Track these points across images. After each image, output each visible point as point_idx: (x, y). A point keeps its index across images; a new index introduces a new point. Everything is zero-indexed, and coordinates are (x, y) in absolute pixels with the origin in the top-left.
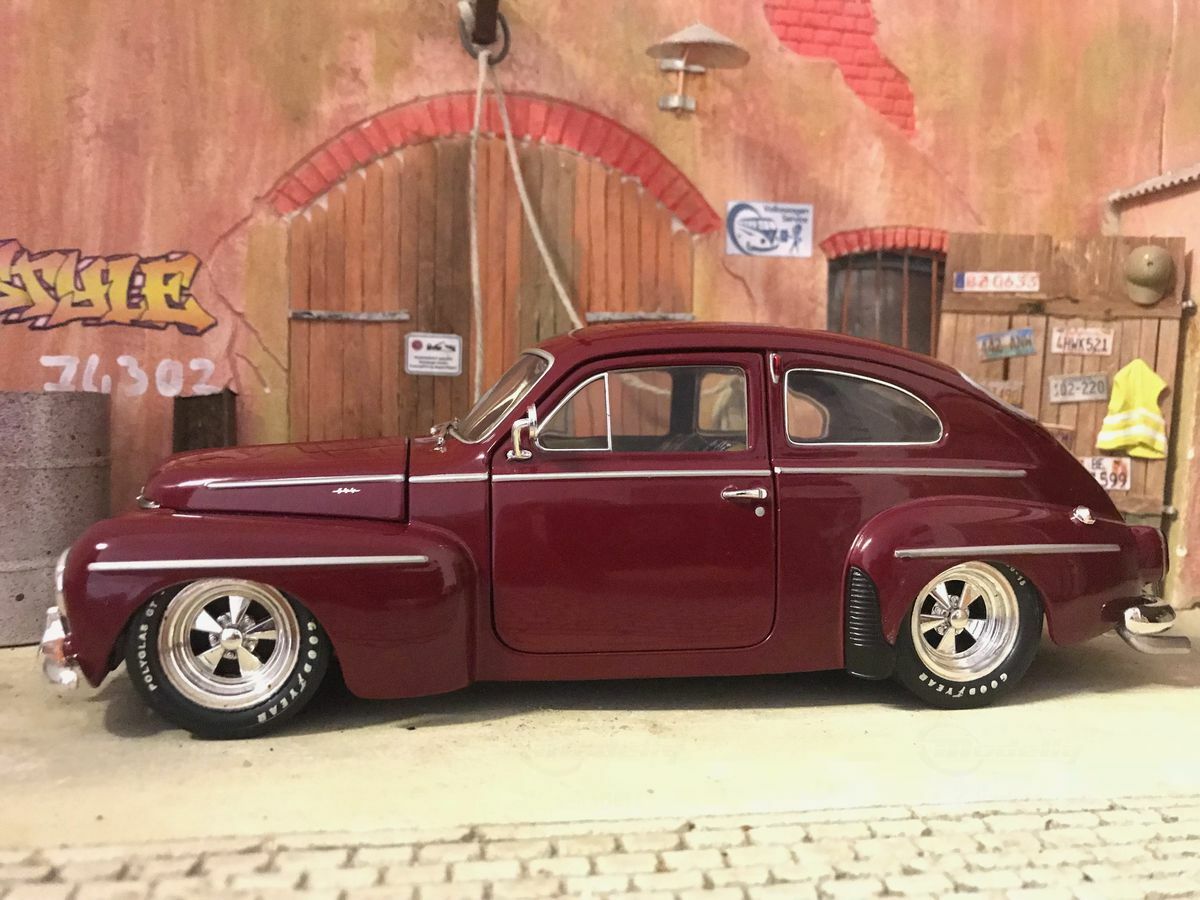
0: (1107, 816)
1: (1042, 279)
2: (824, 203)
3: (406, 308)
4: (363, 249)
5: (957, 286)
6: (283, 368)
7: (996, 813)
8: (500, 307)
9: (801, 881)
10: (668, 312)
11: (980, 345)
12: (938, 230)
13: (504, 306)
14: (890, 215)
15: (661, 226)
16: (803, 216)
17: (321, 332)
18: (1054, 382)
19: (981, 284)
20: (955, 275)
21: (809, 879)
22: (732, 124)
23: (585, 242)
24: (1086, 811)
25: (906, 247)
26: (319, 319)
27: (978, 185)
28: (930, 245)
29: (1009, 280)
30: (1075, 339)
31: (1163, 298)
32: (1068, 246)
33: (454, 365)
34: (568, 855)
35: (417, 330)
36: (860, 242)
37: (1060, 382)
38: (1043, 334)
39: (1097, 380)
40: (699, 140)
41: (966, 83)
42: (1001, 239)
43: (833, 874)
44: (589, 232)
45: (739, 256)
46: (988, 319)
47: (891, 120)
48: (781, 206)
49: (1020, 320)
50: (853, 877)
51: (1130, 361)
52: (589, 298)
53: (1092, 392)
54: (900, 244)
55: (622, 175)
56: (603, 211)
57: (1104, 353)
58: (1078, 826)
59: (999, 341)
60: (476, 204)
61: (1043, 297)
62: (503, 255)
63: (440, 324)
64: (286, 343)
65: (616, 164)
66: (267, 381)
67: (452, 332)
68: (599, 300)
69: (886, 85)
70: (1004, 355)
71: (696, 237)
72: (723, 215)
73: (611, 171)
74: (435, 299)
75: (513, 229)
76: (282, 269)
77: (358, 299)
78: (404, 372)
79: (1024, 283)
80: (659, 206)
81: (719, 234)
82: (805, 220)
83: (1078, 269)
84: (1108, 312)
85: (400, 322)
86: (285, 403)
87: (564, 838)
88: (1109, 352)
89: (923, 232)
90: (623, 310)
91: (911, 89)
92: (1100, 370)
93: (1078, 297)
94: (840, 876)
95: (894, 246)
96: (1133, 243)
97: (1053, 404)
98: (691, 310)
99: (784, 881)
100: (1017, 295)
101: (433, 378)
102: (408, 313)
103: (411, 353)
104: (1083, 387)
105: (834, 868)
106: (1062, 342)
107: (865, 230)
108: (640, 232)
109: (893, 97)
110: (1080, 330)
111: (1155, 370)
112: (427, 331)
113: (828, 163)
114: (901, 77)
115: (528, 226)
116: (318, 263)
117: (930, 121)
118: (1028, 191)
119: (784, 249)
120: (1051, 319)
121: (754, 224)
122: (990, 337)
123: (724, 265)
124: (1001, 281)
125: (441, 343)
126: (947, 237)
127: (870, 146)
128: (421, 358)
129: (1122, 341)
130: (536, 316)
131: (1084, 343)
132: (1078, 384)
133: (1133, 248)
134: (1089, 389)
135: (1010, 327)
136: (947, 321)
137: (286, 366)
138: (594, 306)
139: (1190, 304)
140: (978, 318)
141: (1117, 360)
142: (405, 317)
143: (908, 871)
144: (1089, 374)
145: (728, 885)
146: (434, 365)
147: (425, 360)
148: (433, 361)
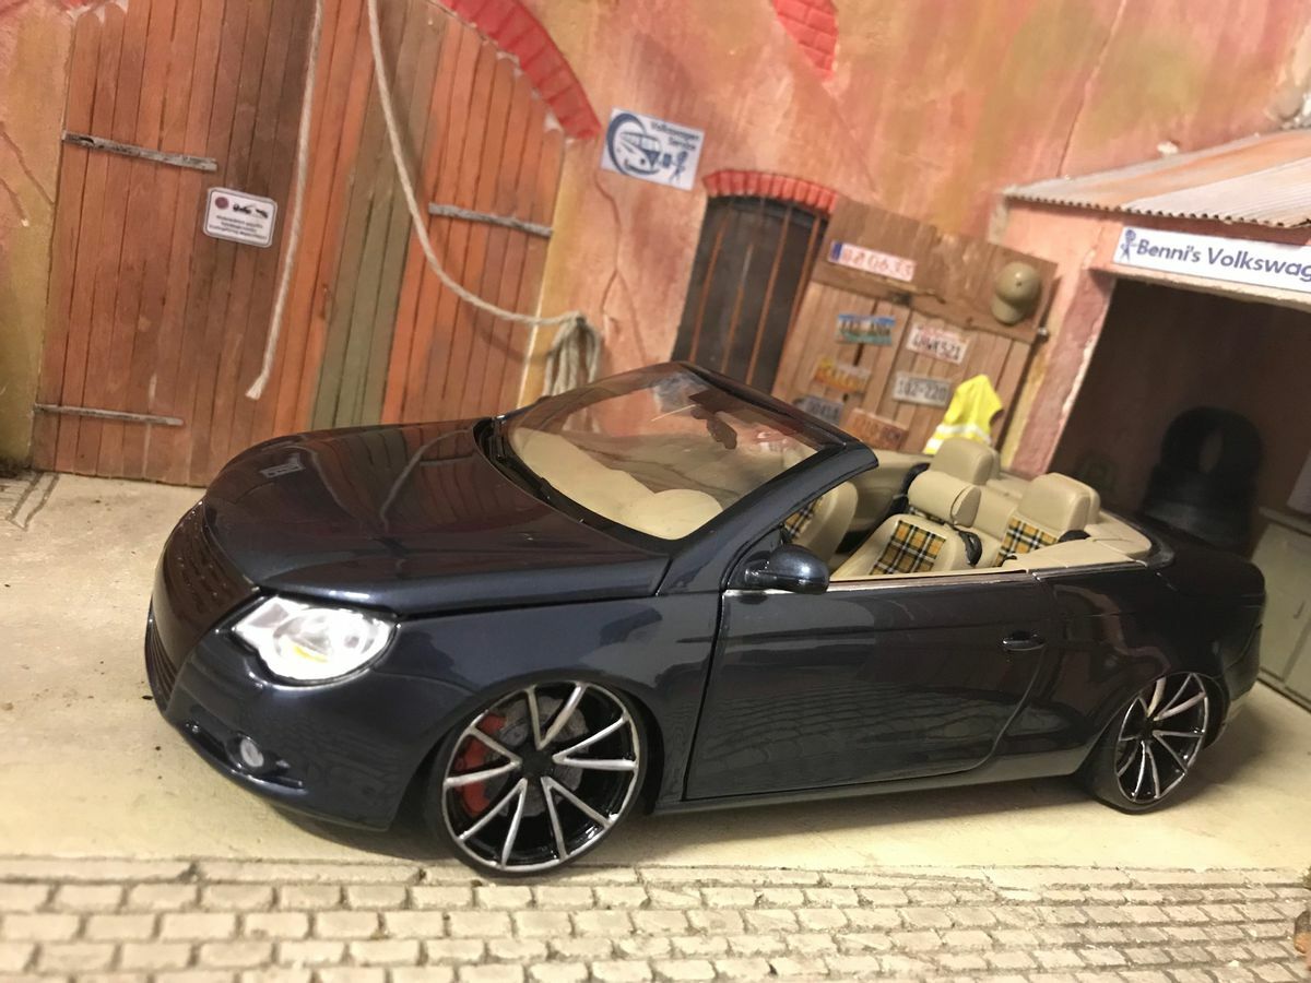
0: (812, 894)
1: (917, 270)
2: (718, 133)
3: (213, 157)
4: (168, 71)
5: (833, 257)
6: (47, 198)
7: (715, 883)
8: (328, 177)
9: (513, 961)
10: (523, 220)
11: (839, 323)
12: (828, 189)
13: (334, 175)
14: (784, 161)
15: (532, 121)
16: (691, 142)
17: (101, 167)
18: (901, 378)
19: (857, 260)
20: (833, 244)
21: (521, 958)
22: (635, 17)
23: (442, 118)
24: (796, 885)
25: (791, 200)
26: (101, 147)
27: (881, 146)
28: (817, 201)
29: (884, 263)
30: (932, 339)
31: (1022, 320)
32: (950, 240)
33: (263, 233)
34: (289, 910)
35: (224, 186)
36: (746, 184)
37: (906, 380)
38: (902, 327)
39: (941, 386)
40: (593, 29)
41: (895, 30)
42: (888, 217)
43: (545, 953)
44: (449, 108)
45: (613, 172)
46: (854, 298)
47: (808, 54)
48: (670, 125)
49: (885, 307)
50: (563, 959)
51: (976, 375)
52: (436, 186)
53: (934, 397)
54: (787, 195)
55: (498, 50)
56: (469, 87)
57: (954, 361)
58: (783, 907)
59: (859, 323)
60: (316, 49)
61: (913, 289)
62: (342, 114)
63: (253, 183)
64: (55, 169)
65: (494, 36)
66: (26, 213)
67: (267, 196)
68: (446, 191)
69: (813, 11)
70: (860, 340)
71: (570, 141)
72: (605, 124)
73: (485, 43)
74: (250, 154)
75: (358, 86)
76: (60, 77)
77: (155, 131)
78: (202, 231)
79: (899, 269)
80: (535, 95)
81: (597, 141)
82: (693, 148)
83: (953, 268)
84: (970, 320)
85: (204, 172)
86: (47, 245)
87: (291, 883)
88: (959, 361)
89: (813, 187)
90: (474, 209)
91: (837, 23)
92: (947, 376)
93: (945, 298)
94: (552, 955)
95: (780, 197)
96: (1010, 256)
97: (895, 400)
98: (550, 223)
99: (498, 960)
100: (889, 281)
101: (236, 246)
102: (216, 163)
103: (214, 210)
104: (926, 390)
105: (548, 946)
106: (919, 340)
107: (754, 172)
108: (507, 122)
109: (818, 26)
110: (940, 331)
111: (997, 387)
112: (235, 189)
113: (731, 87)
114: (831, 7)
115: (377, 85)
116: (107, 78)
117: (848, 64)
118: (928, 165)
119: (663, 176)
120: (916, 315)
121: (636, 140)
122: (850, 317)
123: (594, 181)
124: (877, 262)
125: (251, 206)
126: (836, 196)
127: (779, 79)
128: (225, 219)
129: (975, 353)
130: (370, 196)
131: (939, 347)
132: (923, 386)
133: (1008, 262)
134: (932, 392)
135: (874, 310)
136: (814, 290)
137: (53, 200)
138: (439, 197)
139: (1044, 332)
140: (845, 294)
141: (964, 371)
142: (211, 166)
143: (617, 954)
144: (934, 378)
145: (441, 961)
146: (240, 230)
147: (229, 222)
148: (236, 224)
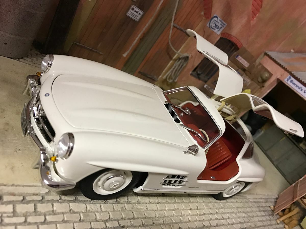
1: (249, 66)
2: (229, 26)
5: (235, 57)
14: (236, 34)
15: (200, 12)
19: (240, 59)
20: (237, 55)
23: (184, 6)
27: (253, 37)
29: (244, 63)
30: (245, 79)
31: (262, 82)
32: (257, 63)
33: (138, 18)
35: (135, 5)
36: (228, 37)
41: (268, 15)
44: (186, 4)
45: (208, 27)
47: (252, 14)
49: (240, 70)
52: (175, 19)
54: (233, 41)
56: (192, 1)
57: (246, 85)
61: (246, 69)
63: (140, 7)
67: (142, 10)
69: (258, 6)
71: (204, 18)
72: (212, 16)
78: (126, 14)
79: (246, 64)
80: (203, 7)
81: (208, 20)
83: (255, 68)
84: (253, 79)
86: (93, 7)
88: (247, 85)
89: (238, 41)
90: (180, 26)
91: (260, 10)
93: (251, 73)
100: (243, 66)
101: (131, 19)
103: (131, 10)
107: (230, 35)
108: (195, 10)
109: (257, 10)
110: (247, 78)
112: (137, 7)
113: (236, 17)
114: (261, 6)
117: (257, 19)
118: (257, 43)
120: (245, 74)
123: (204, 27)
124: (243, 61)
125: (138, 12)
127: (245, 18)
129: (251, 85)
131: (245, 81)
133: (265, 71)
135: (238, 70)
138: (175, 22)
140: (234, 65)
141: (247, 87)
146: (134, 16)
147: (132, 14)
148: (134, 15)
